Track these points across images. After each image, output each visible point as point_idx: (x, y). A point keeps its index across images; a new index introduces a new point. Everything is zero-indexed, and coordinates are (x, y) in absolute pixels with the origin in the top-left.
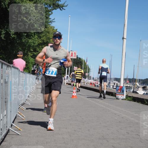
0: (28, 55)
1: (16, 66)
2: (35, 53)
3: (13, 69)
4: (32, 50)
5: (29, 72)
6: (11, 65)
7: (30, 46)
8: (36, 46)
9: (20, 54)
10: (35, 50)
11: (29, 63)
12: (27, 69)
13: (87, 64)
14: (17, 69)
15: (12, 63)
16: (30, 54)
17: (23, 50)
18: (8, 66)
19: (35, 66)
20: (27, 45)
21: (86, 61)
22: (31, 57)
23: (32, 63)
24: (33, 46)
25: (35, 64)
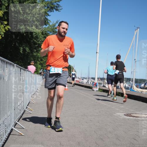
0: (37, 63)
1: (30, 70)
2: (42, 62)
3: (27, 72)
4: (40, 60)
5: (38, 74)
6: (26, 70)
7: (38, 58)
8: (42, 57)
9: (32, 63)
10: (42, 60)
11: (38, 68)
12: (36, 72)
13: (74, 68)
14: (30, 72)
15: (27, 68)
16: (38, 62)
17: (34, 60)
18: (24, 70)
19: (41, 70)
20: (37, 57)
21: (73, 67)
22: (39, 64)
23: (40, 68)
24: (40, 58)
25: (42, 69)
